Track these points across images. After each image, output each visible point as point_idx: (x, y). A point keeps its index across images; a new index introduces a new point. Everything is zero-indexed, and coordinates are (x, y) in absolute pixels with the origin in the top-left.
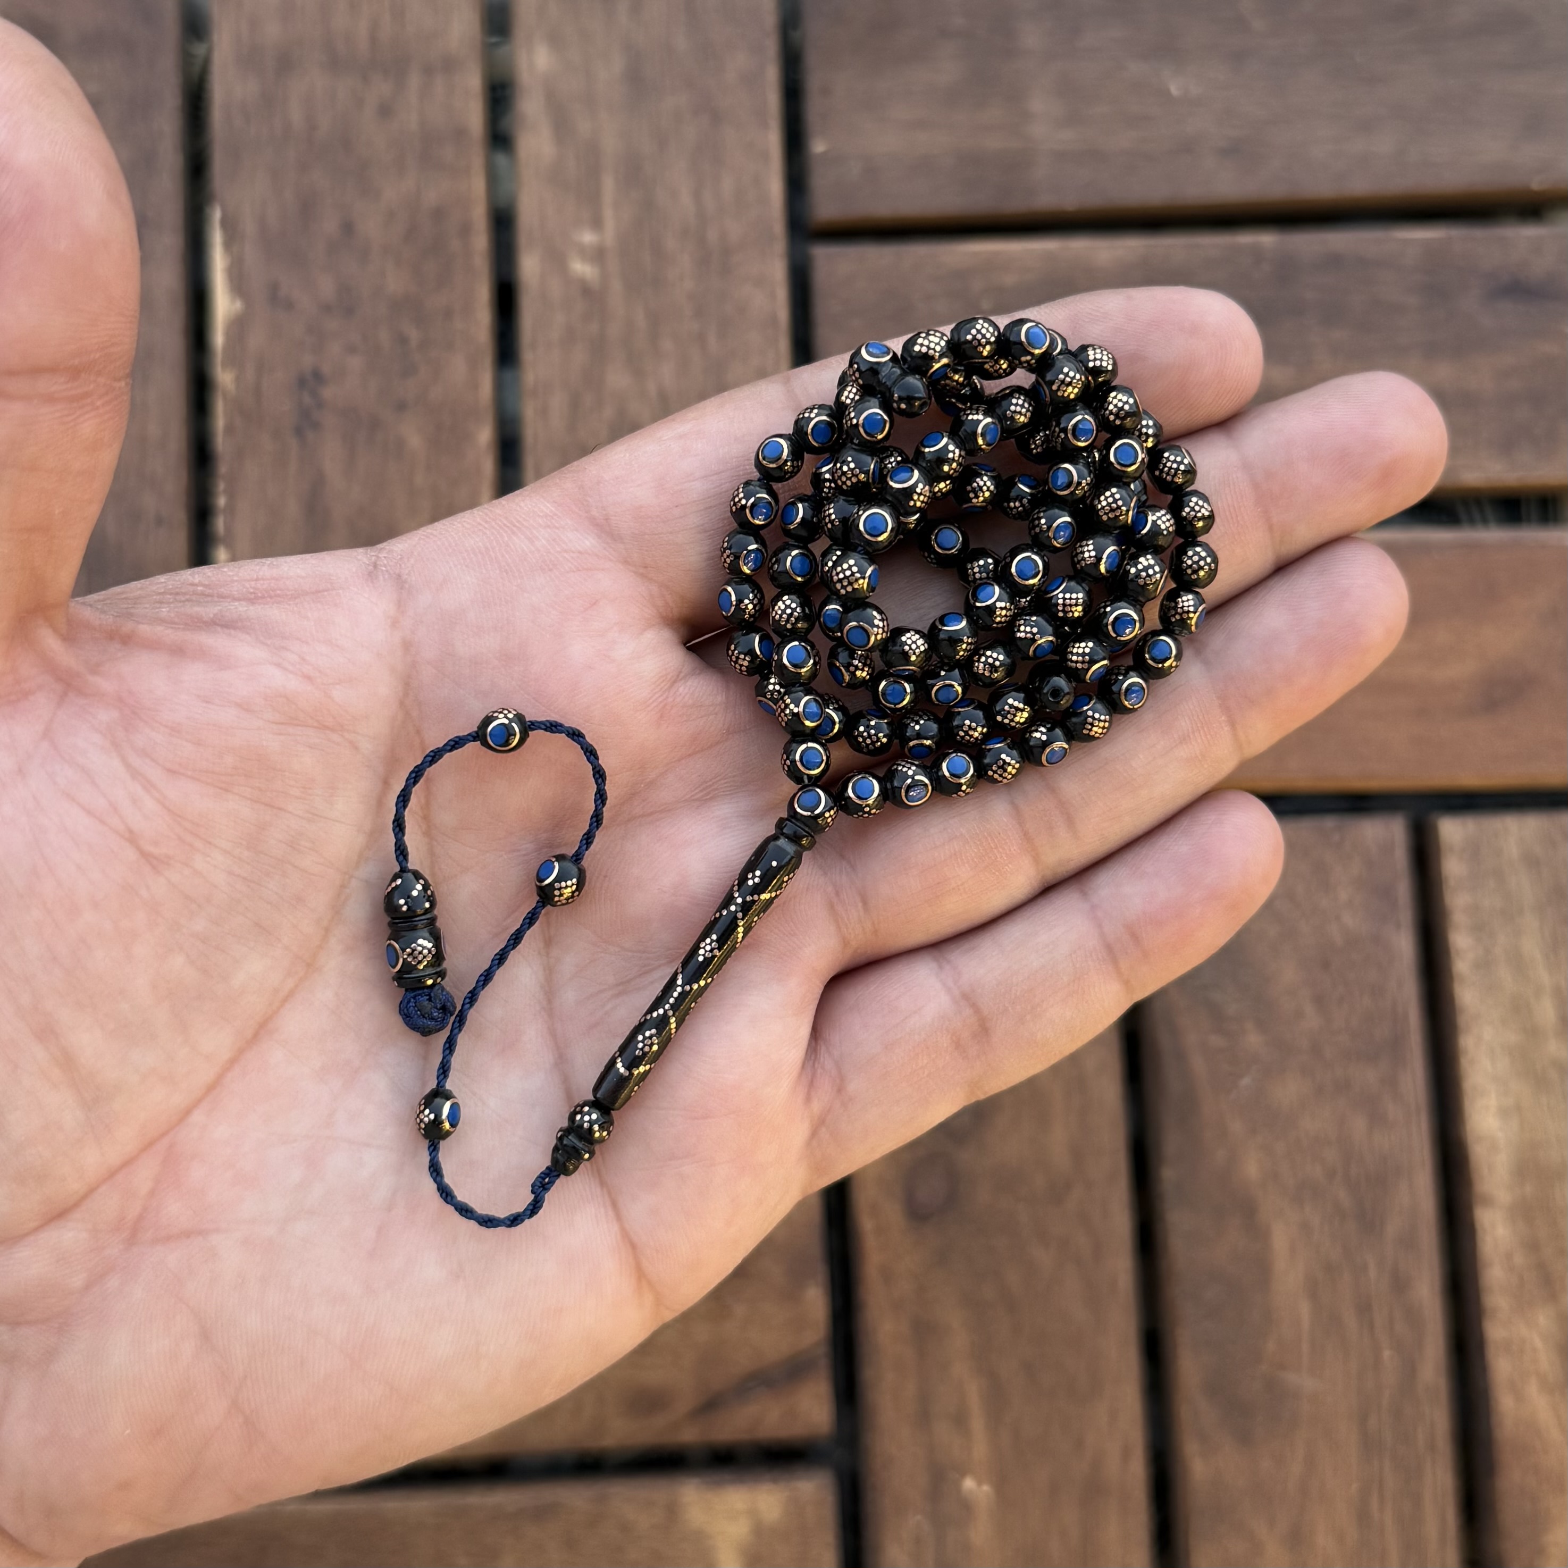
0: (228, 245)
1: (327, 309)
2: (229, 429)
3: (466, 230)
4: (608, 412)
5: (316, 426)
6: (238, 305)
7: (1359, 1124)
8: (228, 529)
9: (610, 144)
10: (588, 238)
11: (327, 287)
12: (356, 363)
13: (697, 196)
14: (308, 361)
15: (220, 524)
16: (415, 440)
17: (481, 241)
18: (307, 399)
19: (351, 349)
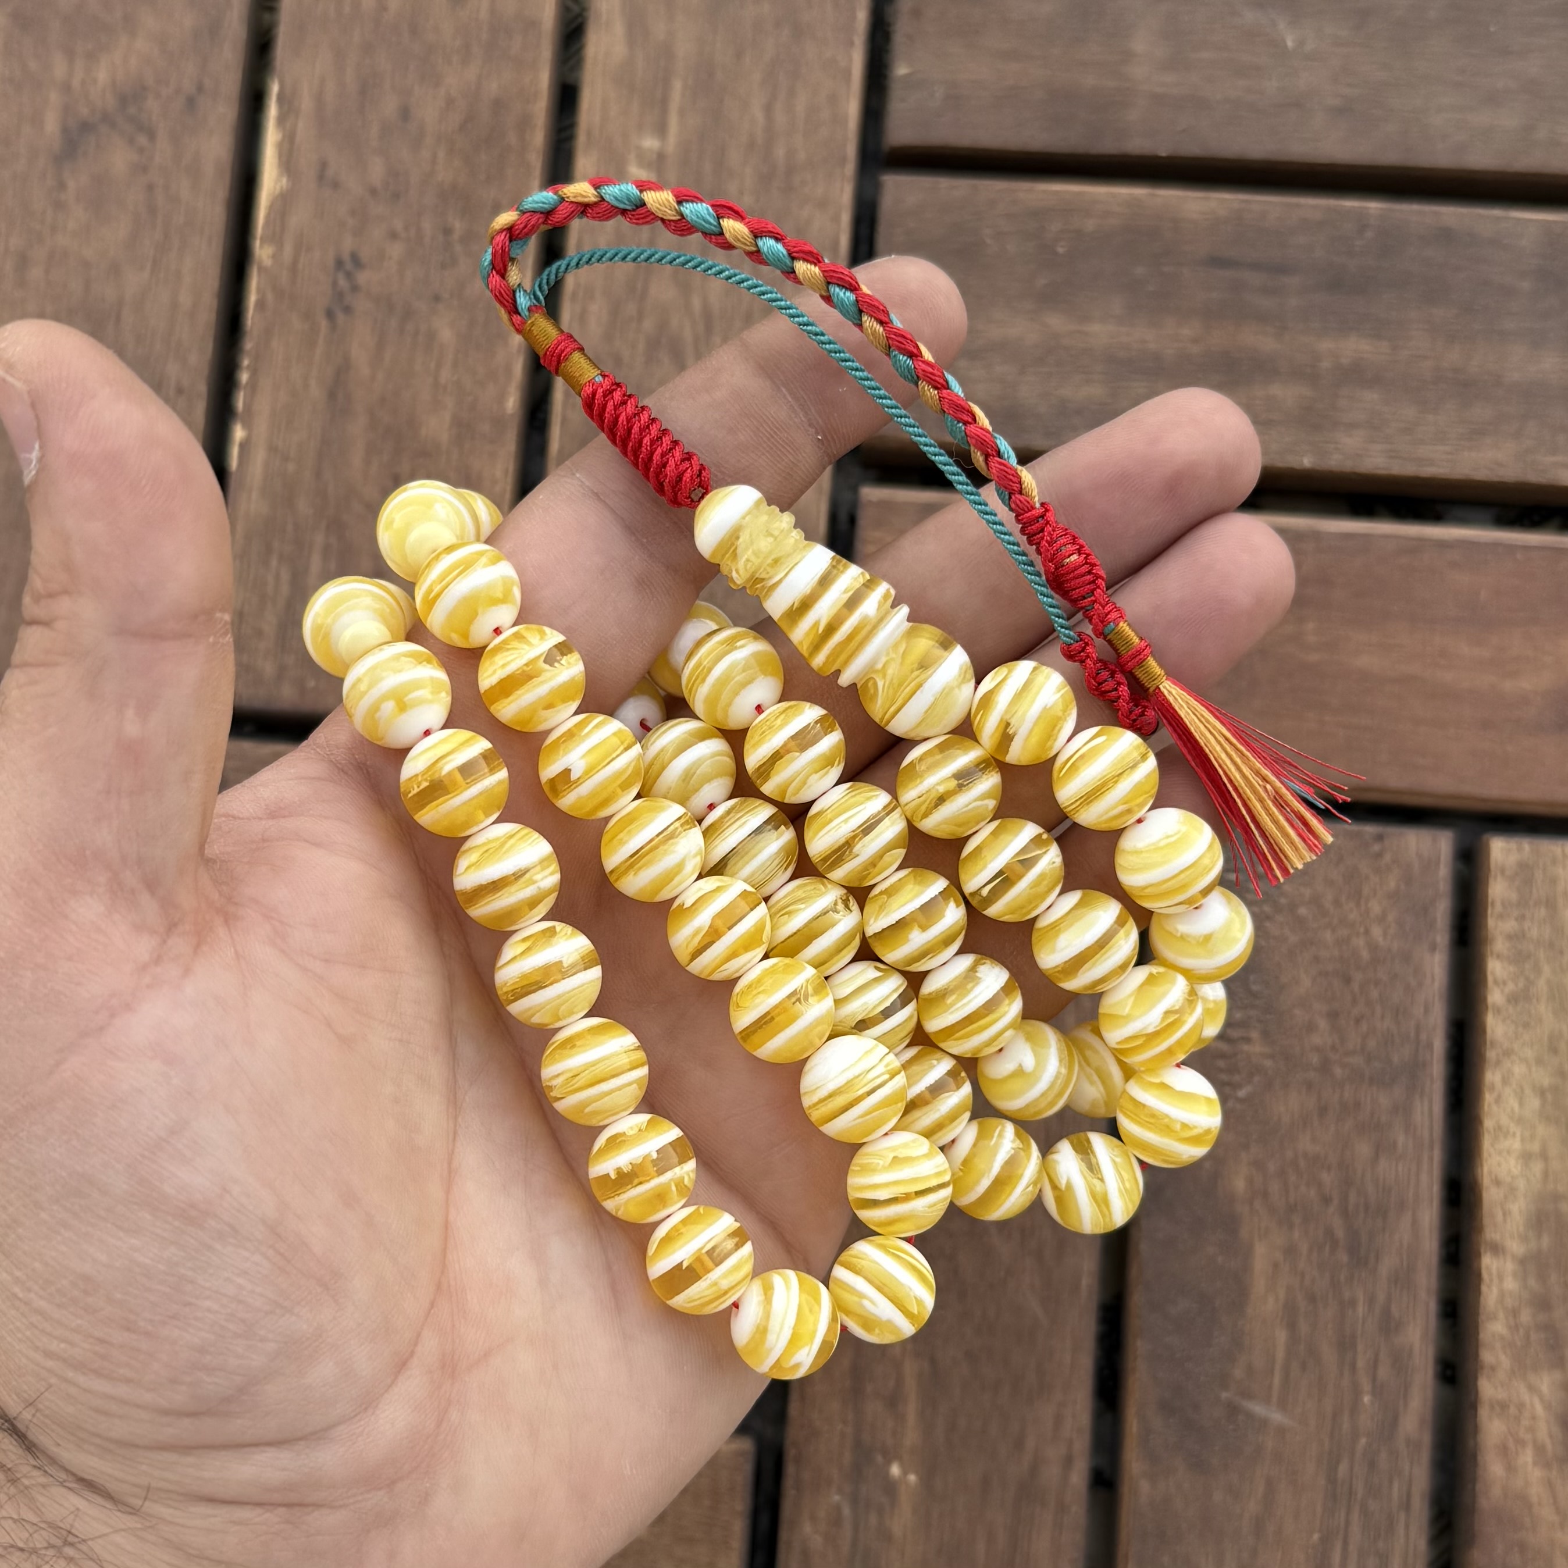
0: (281, 120)
1: (373, 192)
2: (261, 304)
3: (524, 124)
4: (648, 325)
5: (348, 310)
6: (284, 180)
7: (1363, 1149)
8: (248, 407)
9: (684, 48)
10: (650, 143)
11: (377, 170)
12: (396, 250)
13: (768, 109)
14: (348, 244)
15: (240, 401)
16: (446, 335)
17: (539, 137)
18: (342, 282)
19: (393, 236)
